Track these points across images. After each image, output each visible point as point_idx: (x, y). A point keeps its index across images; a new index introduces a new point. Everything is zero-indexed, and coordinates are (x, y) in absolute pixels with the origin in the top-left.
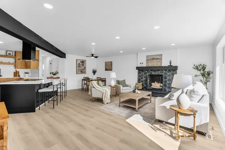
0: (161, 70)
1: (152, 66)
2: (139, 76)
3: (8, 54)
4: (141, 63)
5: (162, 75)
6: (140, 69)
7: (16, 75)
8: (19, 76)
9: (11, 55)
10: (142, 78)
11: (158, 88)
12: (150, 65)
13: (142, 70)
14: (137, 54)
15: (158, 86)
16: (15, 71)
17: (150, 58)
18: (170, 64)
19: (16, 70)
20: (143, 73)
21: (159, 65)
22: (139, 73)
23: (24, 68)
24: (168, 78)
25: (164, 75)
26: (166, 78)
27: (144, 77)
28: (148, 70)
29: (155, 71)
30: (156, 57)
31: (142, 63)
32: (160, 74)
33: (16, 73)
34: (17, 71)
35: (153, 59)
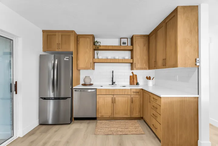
3: (122, 45)
7: (133, 81)
8: (137, 84)
9: (127, 45)
16: (132, 75)
19: (132, 73)
23: (145, 69)
33: (133, 78)
34: (135, 74)
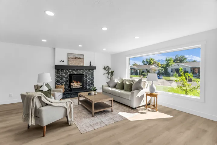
0: (83, 70)
1: (75, 65)
2: (58, 77)
4: (61, 61)
5: (84, 75)
6: (58, 68)
10: (62, 79)
11: (78, 87)
12: (73, 64)
13: (62, 70)
14: (55, 49)
15: (78, 85)
17: (72, 56)
18: (91, 64)
20: (63, 73)
21: (82, 65)
22: (57, 73)
24: (88, 77)
25: (85, 75)
26: (86, 77)
27: (65, 78)
28: (69, 70)
29: (77, 70)
30: (78, 57)
31: (63, 61)
32: (82, 73)
35: (76, 58)
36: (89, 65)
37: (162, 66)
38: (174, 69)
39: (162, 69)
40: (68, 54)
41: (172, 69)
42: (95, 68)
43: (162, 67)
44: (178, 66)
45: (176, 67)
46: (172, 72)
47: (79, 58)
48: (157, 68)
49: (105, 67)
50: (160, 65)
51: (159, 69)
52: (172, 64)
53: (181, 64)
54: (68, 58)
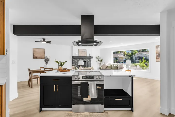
12: (81, 55)
13: (76, 59)
17: (81, 51)
21: (86, 56)
22: (74, 60)
25: (87, 62)
27: (77, 63)
28: (79, 59)
29: (83, 59)
32: (85, 61)
35: (83, 52)
36: (89, 56)
37: (128, 54)
38: (138, 57)
39: (128, 57)
40: (79, 49)
41: (136, 57)
42: (92, 57)
43: (128, 56)
44: (141, 54)
45: (139, 55)
46: (136, 59)
47: (84, 52)
48: (124, 56)
49: (97, 57)
50: (126, 54)
51: (125, 57)
52: (136, 53)
53: (143, 53)
54: (79, 52)
